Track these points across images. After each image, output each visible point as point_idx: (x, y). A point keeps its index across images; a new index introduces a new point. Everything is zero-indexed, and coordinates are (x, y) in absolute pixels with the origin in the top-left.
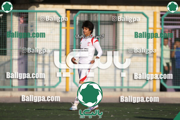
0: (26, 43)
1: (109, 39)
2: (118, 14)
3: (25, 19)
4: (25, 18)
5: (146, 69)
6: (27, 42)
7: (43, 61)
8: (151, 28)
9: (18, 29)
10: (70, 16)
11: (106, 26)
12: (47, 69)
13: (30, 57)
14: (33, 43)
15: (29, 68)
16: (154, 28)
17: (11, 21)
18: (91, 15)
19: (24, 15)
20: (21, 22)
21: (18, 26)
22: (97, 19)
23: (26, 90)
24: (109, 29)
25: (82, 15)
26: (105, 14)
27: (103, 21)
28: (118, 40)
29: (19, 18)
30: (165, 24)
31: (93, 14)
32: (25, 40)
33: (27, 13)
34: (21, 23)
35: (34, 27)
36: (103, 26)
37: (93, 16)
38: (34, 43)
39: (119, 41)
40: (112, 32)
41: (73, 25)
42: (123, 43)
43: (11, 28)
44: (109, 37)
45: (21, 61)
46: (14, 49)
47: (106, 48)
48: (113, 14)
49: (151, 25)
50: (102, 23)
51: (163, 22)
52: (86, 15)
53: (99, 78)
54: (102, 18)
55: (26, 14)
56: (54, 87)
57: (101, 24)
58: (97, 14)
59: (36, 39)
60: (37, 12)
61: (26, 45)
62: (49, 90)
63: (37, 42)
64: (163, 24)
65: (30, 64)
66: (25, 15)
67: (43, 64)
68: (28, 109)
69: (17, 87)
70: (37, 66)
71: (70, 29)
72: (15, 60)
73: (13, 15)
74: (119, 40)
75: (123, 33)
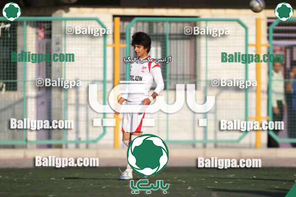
0: (49, 71)
1: (183, 64)
2: (198, 23)
3: (46, 32)
4: (47, 30)
5: (243, 111)
6: (51, 69)
7: (77, 100)
8: (252, 45)
9: (36, 47)
10: (120, 26)
11: (179, 41)
12: (82, 112)
13: (55, 93)
14: (60, 71)
15: (53, 112)
16: (257, 45)
17: (24, 35)
18: (155, 25)
19: (45, 25)
20: (40, 36)
21: (36, 44)
22: (164, 30)
23: (50, 146)
24: (183, 47)
25: (140, 24)
26: (176, 22)
27: (173, 35)
28: (198, 66)
29: (36, 31)
30: (275, 38)
31: (157, 22)
32: (47, 66)
33: (50, 22)
34: (40, 39)
35: (62, 44)
36: (174, 43)
37: (157, 25)
38: (62, 71)
39: (200, 67)
40: (188, 52)
41: (125, 41)
42: (207, 70)
43: (25, 46)
44: (183, 60)
45: (40, 100)
46: (28, 81)
47: (179, 77)
48: (189, 22)
49: (252, 40)
50: (172, 37)
51: (272, 35)
52: (146, 25)
53: (167, 127)
54: (172, 29)
55: (49, 24)
56: (95, 141)
57: (170, 39)
58: (163, 22)
59: (65, 64)
60: (66, 19)
61: (49, 74)
62: (87, 147)
63: (67, 69)
64: (271, 38)
65: (55, 104)
66: (47, 26)
67: (77, 105)
68: (52, 177)
69: (34, 142)
70: (66, 109)
71: (120, 48)
72: (31, 98)
73: (27, 24)
74: (200, 64)
75: (207, 54)
